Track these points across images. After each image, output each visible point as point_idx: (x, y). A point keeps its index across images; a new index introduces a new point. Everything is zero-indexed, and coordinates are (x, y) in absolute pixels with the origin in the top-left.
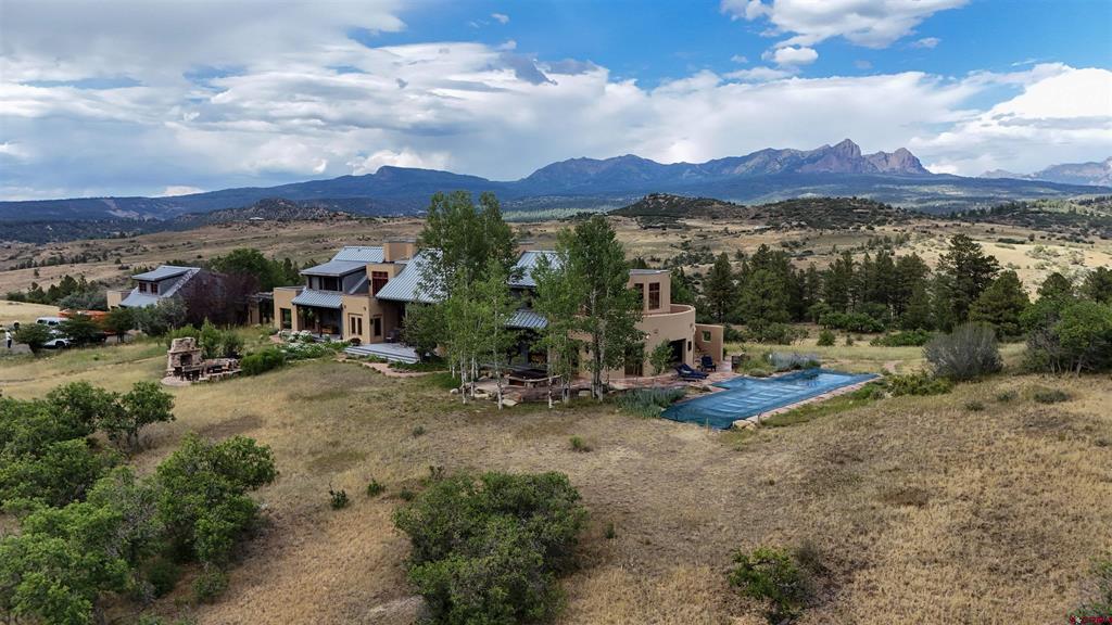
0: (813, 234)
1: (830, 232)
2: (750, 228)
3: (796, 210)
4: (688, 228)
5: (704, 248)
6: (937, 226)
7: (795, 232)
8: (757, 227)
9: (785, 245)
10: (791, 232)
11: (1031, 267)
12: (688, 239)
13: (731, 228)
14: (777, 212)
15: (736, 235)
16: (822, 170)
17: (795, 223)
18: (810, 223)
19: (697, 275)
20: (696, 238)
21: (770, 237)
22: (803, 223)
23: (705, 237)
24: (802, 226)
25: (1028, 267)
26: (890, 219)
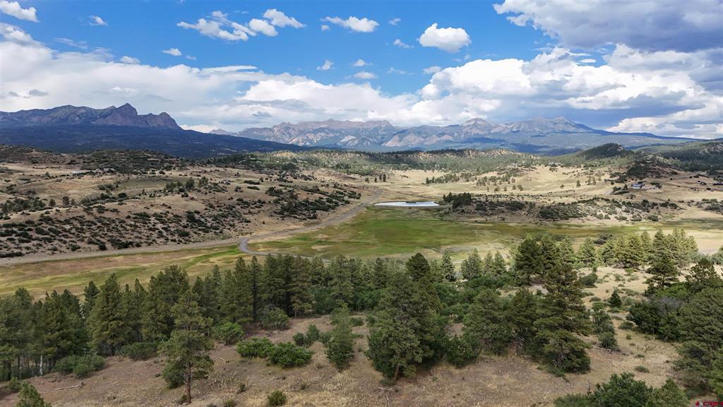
0: (122, 178)
1: (134, 176)
2: (68, 172)
3: (105, 158)
4: (11, 172)
5: (29, 192)
6: (206, 172)
7: (108, 177)
8: (74, 172)
9: (102, 188)
10: (104, 177)
11: (272, 202)
12: (12, 183)
13: (52, 172)
14: (88, 159)
15: (58, 179)
16: (111, 123)
17: (107, 169)
18: (118, 169)
19: (29, 222)
20: (19, 181)
21: (87, 181)
22: (113, 169)
23: (28, 181)
24: (112, 172)
25: (270, 202)
26: (174, 165)
